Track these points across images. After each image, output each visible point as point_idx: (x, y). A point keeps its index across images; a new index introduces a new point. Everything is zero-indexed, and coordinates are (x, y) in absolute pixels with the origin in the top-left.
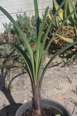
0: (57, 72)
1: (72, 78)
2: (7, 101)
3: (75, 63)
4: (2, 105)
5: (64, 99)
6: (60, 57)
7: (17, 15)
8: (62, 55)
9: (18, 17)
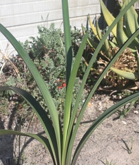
0: (106, 129)
1: (133, 141)
3: (137, 112)
6: (111, 99)
7: (38, 27)
8: (115, 97)
9: (40, 31)
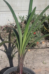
2: (9, 64)
4: (5, 66)
5: (46, 71)
